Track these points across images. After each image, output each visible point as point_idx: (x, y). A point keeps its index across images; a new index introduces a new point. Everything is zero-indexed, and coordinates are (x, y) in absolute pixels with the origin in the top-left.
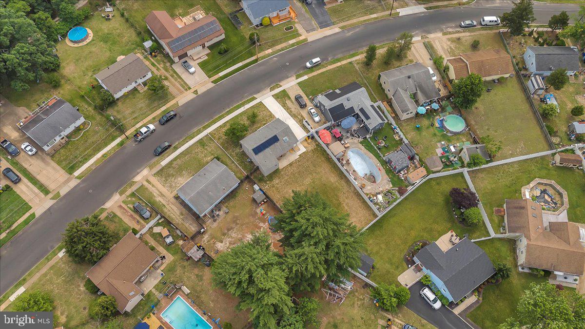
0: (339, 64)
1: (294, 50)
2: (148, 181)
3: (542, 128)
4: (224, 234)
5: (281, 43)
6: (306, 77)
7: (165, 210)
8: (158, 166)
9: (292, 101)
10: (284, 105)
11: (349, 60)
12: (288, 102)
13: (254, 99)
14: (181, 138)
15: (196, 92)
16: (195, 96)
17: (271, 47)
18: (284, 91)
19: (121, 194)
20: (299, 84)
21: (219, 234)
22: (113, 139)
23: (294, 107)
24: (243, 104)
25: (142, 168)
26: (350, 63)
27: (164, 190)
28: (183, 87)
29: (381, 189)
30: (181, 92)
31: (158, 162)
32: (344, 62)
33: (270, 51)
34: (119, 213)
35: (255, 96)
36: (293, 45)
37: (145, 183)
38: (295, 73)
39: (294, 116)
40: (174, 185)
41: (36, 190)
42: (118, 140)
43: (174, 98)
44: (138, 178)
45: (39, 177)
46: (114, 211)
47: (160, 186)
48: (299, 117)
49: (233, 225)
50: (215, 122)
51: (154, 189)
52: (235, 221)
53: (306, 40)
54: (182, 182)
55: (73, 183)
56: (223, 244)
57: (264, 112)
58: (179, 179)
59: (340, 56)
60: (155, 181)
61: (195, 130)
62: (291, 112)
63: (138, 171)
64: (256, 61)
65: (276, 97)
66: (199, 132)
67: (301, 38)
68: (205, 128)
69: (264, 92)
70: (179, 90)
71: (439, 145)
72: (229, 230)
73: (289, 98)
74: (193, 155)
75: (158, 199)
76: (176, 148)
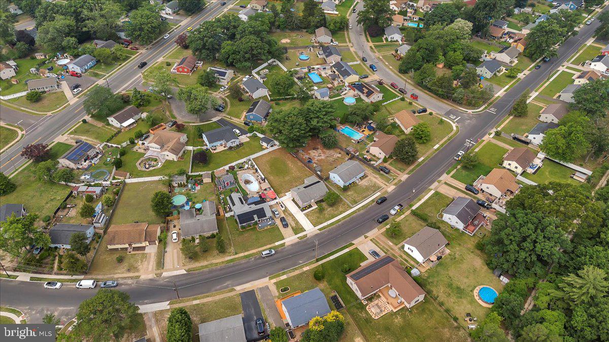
0: (246, 253)
1: (284, 269)
3: (120, 197)
4: (337, 159)
5: (294, 276)
6: (277, 244)
7: (372, 171)
9: (291, 225)
10: (297, 222)
11: (237, 256)
12: (294, 225)
13: (320, 230)
14: (371, 207)
15: (366, 237)
16: (366, 235)
17: (304, 273)
18: (296, 234)
19: (400, 180)
20: (284, 239)
22: (417, 209)
23: (289, 220)
24: (328, 226)
25: (392, 192)
26: (236, 254)
27: (374, 180)
28: (376, 241)
29: (244, 171)
30: (377, 237)
31: (382, 194)
32: (242, 255)
33: (305, 269)
34: (399, 172)
35: (319, 232)
36: (283, 274)
37: (388, 184)
38: (284, 248)
39: (291, 215)
40: (370, 182)
41: (452, 184)
42: (414, 208)
43: (382, 233)
44: (393, 187)
45: (456, 191)
46: (401, 173)
47: (378, 182)
48: (287, 214)
49: (332, 162)
50: (349, 215)
51: (381, 181)
52: (331, 164)
53: (271, 279)
55: (432, 187)
56: (337, 156)
57: (313, 219)
58: (367, 184)
59: (243, 261)
60: (384, 186)
61: (362, 211)
62: (292, 218)
63: (394, 191)
64: (317, 261)
65: (303, 230)
66: (359, 210)
67: (274, 280)
68: (355, 212)
69: (312, 235)
70: (379, 239)
71: (196, 192)
72: (335, 161)
73: (292, 228)
74: (361, 196)
75: (377, 176)
76: (373, 201)
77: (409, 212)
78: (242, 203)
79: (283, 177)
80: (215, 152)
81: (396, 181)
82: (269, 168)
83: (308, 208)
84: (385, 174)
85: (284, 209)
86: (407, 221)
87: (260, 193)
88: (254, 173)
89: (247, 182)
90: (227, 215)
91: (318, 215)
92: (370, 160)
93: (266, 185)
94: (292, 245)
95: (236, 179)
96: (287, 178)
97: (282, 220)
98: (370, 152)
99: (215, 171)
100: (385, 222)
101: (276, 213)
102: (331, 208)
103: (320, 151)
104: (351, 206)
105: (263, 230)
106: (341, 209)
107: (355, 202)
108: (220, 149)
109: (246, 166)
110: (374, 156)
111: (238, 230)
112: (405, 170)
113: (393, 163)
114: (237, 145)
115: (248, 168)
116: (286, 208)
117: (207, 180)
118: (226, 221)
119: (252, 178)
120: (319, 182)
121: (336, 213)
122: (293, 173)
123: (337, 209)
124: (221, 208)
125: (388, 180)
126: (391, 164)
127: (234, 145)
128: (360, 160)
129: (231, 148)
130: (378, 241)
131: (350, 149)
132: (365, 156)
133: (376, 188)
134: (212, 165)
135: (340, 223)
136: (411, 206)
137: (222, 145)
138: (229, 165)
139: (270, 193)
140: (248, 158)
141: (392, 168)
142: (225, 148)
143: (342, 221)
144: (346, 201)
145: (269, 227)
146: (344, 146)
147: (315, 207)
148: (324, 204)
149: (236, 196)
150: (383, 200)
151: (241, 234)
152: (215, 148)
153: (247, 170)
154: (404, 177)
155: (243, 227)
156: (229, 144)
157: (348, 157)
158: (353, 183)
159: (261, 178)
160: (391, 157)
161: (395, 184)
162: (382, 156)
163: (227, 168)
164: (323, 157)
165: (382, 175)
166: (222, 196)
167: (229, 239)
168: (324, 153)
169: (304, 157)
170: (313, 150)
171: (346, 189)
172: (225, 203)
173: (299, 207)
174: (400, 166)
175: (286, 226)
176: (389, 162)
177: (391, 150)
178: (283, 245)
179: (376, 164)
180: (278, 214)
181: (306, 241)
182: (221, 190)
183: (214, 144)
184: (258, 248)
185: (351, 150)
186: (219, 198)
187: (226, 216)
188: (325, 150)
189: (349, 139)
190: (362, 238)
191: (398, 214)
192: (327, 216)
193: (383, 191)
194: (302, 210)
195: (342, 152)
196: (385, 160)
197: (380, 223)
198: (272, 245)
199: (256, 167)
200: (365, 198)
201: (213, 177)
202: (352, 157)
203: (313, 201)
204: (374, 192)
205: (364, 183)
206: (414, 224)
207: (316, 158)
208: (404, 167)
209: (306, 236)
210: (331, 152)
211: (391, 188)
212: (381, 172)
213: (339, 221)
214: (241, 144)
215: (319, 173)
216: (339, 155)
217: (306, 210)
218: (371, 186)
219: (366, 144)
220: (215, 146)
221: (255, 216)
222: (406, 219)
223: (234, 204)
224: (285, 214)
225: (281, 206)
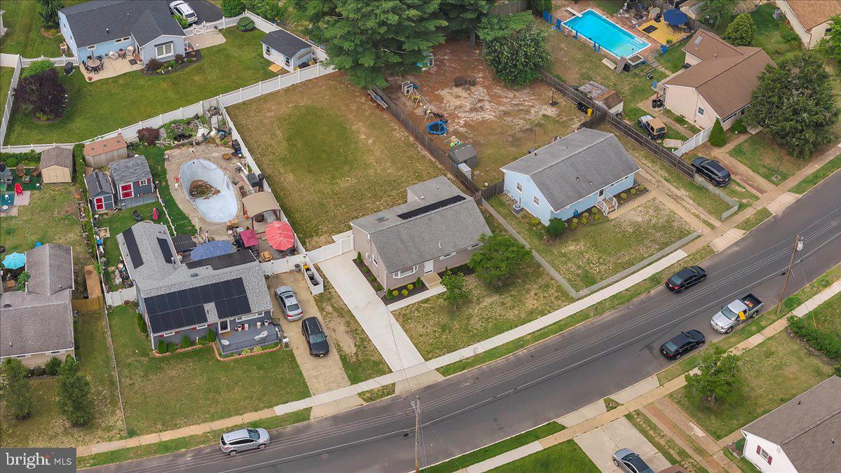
0: (168, 436)
2: (712, 227)
4: (539, 125)
6: (281, 410)
7: (663, 173)
8: (694, 251)
9: (340, 350)
10: (363, 341)
11: (132, 442)
12: (349, 347)
13: (444, 371)
14: (643, 302)
15: (611, 406)
16: (613, 397)
18: (354, 380)
19: (765, 212)
20: (304, 393)
21: (550, 127)
22: (812, 315)
23: (336, 332)
24: (478, 359)
25: (730, 251)
26: (132, 434)
27: (670, 205)
28: (647, 420)
29: (191, 149)
30: (651, 406)
31: (692, 256)
32: (150, 439)
34: (762, 182)
35: (440, 378)
37: (717, 223)
38: (307, 427)
39: (343, 312)
40: (651, 211)
42: (800, 311)
43: (671, 395)
44: (734, 235)
46: (772, 186)
47: (680, 212)
48: (329, 309)
49: (521, 135)
50: (559, 326)
51: (694, 211)
52: (516, 141)
54: (633, 212)
56: (541, 113)
57: (422, 330)
58: (640, 219)
60: (697, 226)
61: (608, 316)
62: (348, 324)
63: (736, 249)
65: (380, 367)
66: (598, 308)
68: (582, 315)
69: (414, 386)
70: (659, 414)
71: (14, 212)
72: (531, 130)
73: (344, 359)
74: (612, 260)
75: (682, 192)
76: (654, 280)
77: (781, 324)
78: (168, 259)
79: (333, 178)
80: (96, 77)
81: (748, 213)
82: (285, 144)
83: (411, 293)
84: (711, 187)
85: (318, 290)
86: (769, 354)
87: (240, 230)
88: (227, 158)
89: (200, 190)
90: (115, 299)
91: (444, 319)
92: (662, 135)
93: (263, 201)
94: (336, 419)
95: (158, 175)
96: (345, 183)
97: (310, 327)
98: (668, 105)
99: (87, 142)
100: (687, 357)
101: (289, 302)
102: (496, 298)
103: (479, 92)
104: (573, 293)
105: (236, 361)
106: (531, 303)
107: (588, 281)
108: (116, 68)
109: (202, 131)
110: (681, 120)
111: (145, 353)
112: (785, 177)
113: (746, 147)
114: (178, 58)
115: (207, 140)
116: (327, 286)
117: (55, 174)
118: (105, 322)
119: (217, 176)
120: (458, 199)
121: (511, 315)
122: (367, 166)
123: (519, 301)
124: (95, 272)
125: (719, 209)
126: (737, 152)
127: (166, 56)
128: (627, 131)
129: (154, 66)
130: (654, 420)
131: (595, 91)
132: (644, 119)
133: (672, 233)
134: (78, 123)
135: (521, 352)
136: (792, 304)
137: (124, 56)
138: (141, 125)
139: (276, 232)
140: (212, 102)
141: (740, 168)
142: (137, 67)
143: (531, 347)
144: (553, 272)
145: (258, 350)
146: (572, 77)
147: (436, 289)
148: (471, 283)
149: (147, 234)
150: (690, 279)
151: (155, 366)
152: (97, 63)
153: (200, 148)
154: (780, 201)
155: (164, 345)
156: (150, 52)
157: (584, 118)
158: (589, 211)
159: (251, 176)
160: (739, 128)
161: (745, 225)
162: (707, 119)
163: (130, 133)
164: (488, 115)
165: (701, 189)
166: (104, 233)
167: (112, 383)
168: (494, 98)
169: (419, 112)
170: (457, 86)
171: (558, 231)
172: (112, 257)
173: (378, 287)
174: (769, 158)
175: (320, 349)
176: (730, 146)
177: (741, 100)
178: (304, 415)
179: (681, 148)
180: (296, 307)
181: (386, 408)
182: (103, 211)
183: (99, 49)
184: (213, 419)
185: (594, 95)
186: (89, 238)
187: (109, 302)
188: (498, 90)
189: (593, 54)
190: (595, 409)
191: (738, 330)
192: (476, 324)
193: (699, 245)
194: (389, 298)
195: (562, 101)
196: (717, 137)
197: (672, 357)
198: (264, 414)
199: (236, 135)
200: (627, 266)
201: (78, 164)
202: (598, 121)
203: (429, 266)
204: (664, 247)
205: (632, 213)
206: (792, 369)
207: (464, 117)
208: (786, 165)
209: (389, 389)
210: (524, 98)
211: (727, 238)
212: (699, 179)
213: (519, 343)
214: (193, 57)
215: (465, 168)
216: (551, 111)
217: (401, 297)
218: (654, 227)
219: (653, 77)
220: (100, 58)
221: (210, 309)
222: (765, 351)
223: (138, 262)
224: (321, 309)
225: (312, 278)
